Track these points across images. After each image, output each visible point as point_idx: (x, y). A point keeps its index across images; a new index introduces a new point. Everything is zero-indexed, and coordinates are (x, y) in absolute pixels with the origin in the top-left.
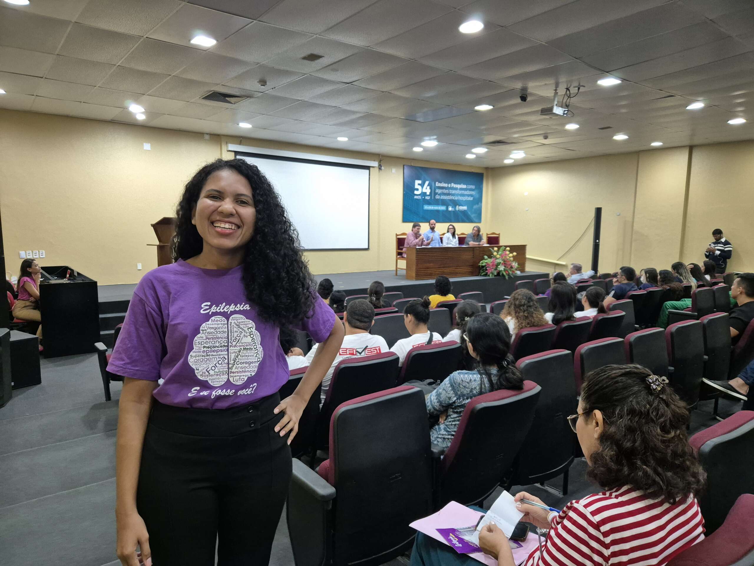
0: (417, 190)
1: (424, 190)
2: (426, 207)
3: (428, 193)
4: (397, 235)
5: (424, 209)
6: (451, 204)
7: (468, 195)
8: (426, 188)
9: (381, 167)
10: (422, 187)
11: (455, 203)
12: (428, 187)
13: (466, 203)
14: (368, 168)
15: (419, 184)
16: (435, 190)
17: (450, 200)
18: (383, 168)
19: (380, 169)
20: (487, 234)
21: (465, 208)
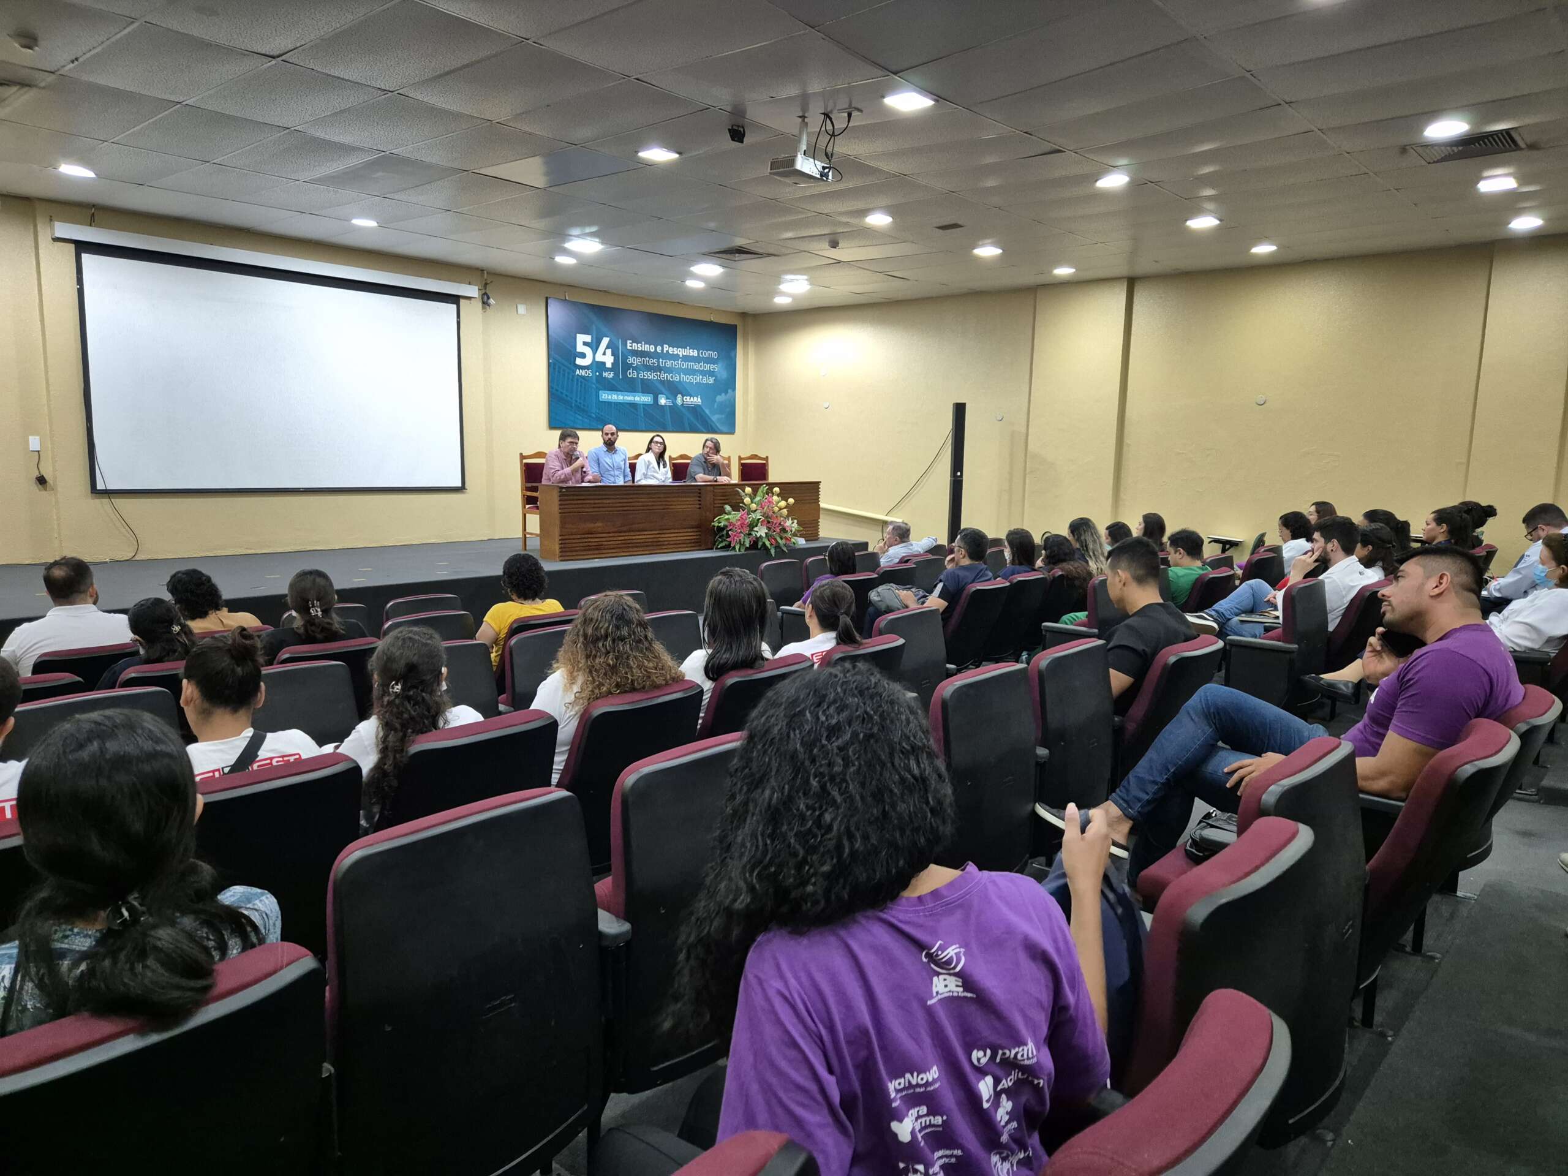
0: (583, 356)
1: (599, 357)
2: (606, 396)
3: (609, 365)
4: (522, 457)
5: (601, 400)
6: (663, 390)
7: (704, 373)
8: (604, 354)
9: (488, 298)
10: (595, 351)
11: (674, 389)
12: (609, 352)
13: (700, 389)
14: (454, 299)
15: (585, 344)
16: (625, 358)
17: (662, 382)
18: (492, 301)
19: (485, 303)
20: (740, 458)
21: (696, 400)
